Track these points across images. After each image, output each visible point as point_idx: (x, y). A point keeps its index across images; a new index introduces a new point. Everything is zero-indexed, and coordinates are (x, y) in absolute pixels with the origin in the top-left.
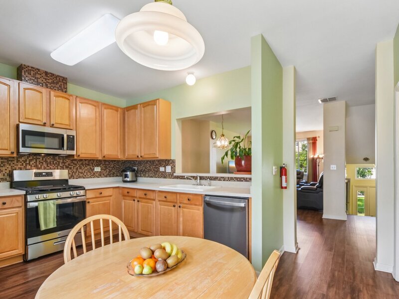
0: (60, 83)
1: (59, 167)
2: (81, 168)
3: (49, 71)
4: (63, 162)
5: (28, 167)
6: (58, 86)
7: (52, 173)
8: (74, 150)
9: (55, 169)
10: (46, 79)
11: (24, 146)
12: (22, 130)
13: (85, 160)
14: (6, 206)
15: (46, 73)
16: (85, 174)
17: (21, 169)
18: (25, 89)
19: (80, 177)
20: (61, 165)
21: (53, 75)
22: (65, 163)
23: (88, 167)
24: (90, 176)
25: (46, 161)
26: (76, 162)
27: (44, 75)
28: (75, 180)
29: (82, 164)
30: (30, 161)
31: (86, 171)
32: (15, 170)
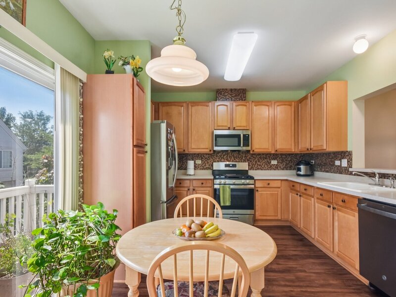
0: (240, 95)
1: (242, 161)
2: (259, 162)
3: (233, 88)
4: (245, 157)
5: (223, 160)
6: (239, 97)
7: (236, 165)
8: (248, 146)
9: (239, 162)
10: (231, 95)
11: (216, 146)
12: (215, 135)
13: (263, 154)
14: (203, 185)
15: (231, 90)
16: (263, 166)
17: (218, 161)
18: (218, 106)
19: (258, 169)
20: (243, 159)
21: (235, 90)
22: (246, 157)
23: (266, 160)
24: (267, 168)
25: (233, 156)
26: (255, 156)
27: (230, 92)
28: (254, 171)
29: (260, 157)
30: (224, 155)
31: (264, 164)
32: (215, 162)
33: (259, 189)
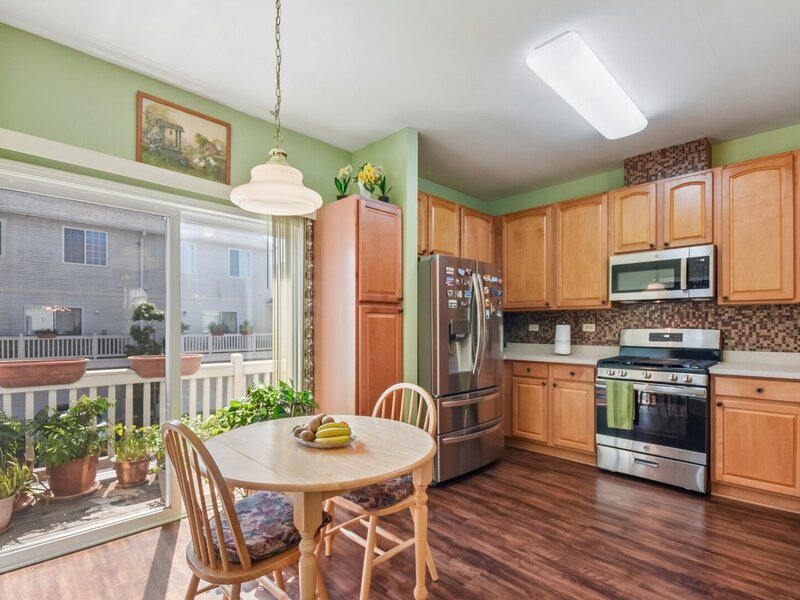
0: (690, 158)
1: (707, 325)
2: (764, 327)
3: (667, 145)
4: (716, 314)
5: (649, 323)
7: (681, 335)
8: (706, 286)
9: (697, 328)
10: (662, 164)
11: (615, 290)
13: (779, 307)
15: (663, 152)
16: (779, 340)
17: (637, 327)
18: (623, 198)
19: (761, 348)
20: (710, 320)
21: (675, 148)
22: (720, 315)
23: (789, 323)
24: (792, 346)
26: (749, 312)
27: (659, 159)
28: (748, 353)
29: (769, 316)
30: (654, 312)
31: (780, 335)
32: (629, 328)
33: (726, 402)
